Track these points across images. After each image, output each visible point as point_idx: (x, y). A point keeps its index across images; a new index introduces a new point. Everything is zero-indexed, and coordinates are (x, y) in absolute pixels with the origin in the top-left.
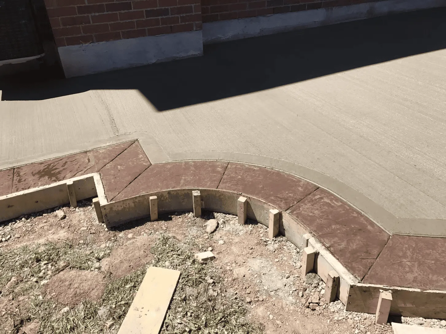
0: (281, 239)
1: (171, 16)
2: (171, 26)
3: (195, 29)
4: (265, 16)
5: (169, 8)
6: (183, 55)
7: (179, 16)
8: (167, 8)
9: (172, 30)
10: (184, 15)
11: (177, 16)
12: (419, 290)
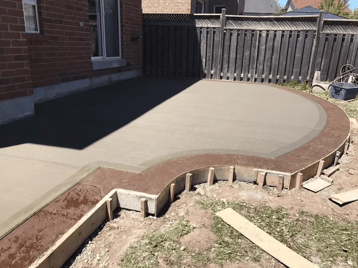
0: (236, 182)
1: (11, 85)
2: (11, 93)
3: (28, 94)
4: (58, 84)
5: (9, 78)
6: (21, 116)
7: (17, 84)
8: (7, 78)
9: (12, 96)
10: (20, 84)
11: (16, 84)
12: (305, 168)
